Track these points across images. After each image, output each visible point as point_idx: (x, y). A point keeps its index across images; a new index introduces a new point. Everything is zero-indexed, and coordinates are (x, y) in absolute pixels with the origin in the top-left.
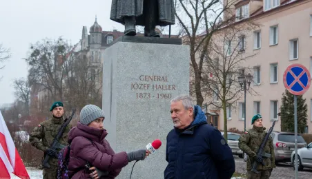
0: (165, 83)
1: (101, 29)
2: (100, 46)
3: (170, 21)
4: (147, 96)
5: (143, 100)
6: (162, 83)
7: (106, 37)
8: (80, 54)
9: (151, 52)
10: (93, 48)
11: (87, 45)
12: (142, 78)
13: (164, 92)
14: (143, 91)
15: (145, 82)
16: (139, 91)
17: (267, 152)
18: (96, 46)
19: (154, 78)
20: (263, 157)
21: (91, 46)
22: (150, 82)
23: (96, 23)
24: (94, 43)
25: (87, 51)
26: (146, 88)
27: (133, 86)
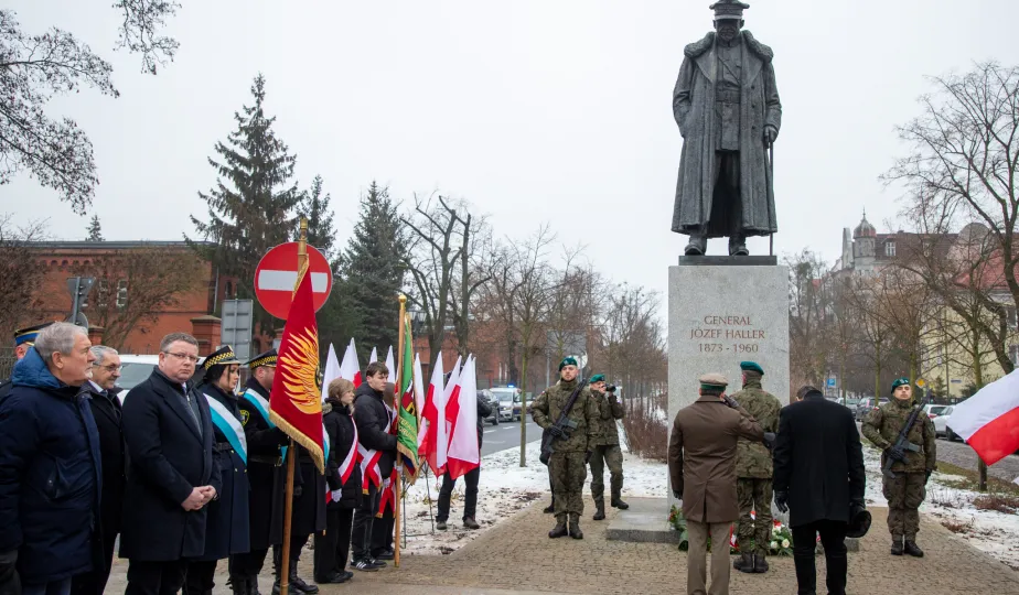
0: (746, 328)
1: (873, 230)
2: (873, 259)
3: (767, 228)
4: (717, 348)
5: (710, 354)
6: (740, 328)
7: (884, 244)
8: (839, 276)
9: (724, 279)
10: (860, 264)
11: (851, 259)
12: (709, 320)
13: (746, 342)
14: (710, 341)
15: (714, 327)
16: (704, 341)
17: (914, 442)
18: (865, 260)
19: (728, 320)
20: (904, 450)
21: (856, 260)
22: (722, 326)
23: (864, 220)
24: (861, 256)
25: (850, 270)
26: (715, 335)
27: (694, 333)
